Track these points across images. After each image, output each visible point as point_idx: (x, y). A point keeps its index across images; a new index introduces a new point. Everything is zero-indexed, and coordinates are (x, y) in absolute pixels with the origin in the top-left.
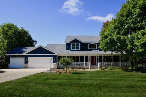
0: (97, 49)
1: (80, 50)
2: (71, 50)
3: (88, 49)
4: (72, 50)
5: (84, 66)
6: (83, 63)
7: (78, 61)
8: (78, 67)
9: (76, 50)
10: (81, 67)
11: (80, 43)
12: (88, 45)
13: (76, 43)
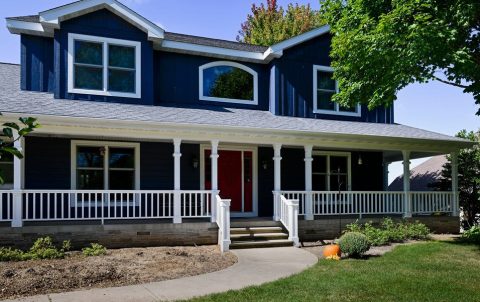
0: (255, 102)
1: (138, 95)
2: (63, 94)
3: (202, 97)
4: (71, 89)
5: (177, 218)
6: (170, 199)
7: (122, 180)
8: (129, 231)
9: (105, 92)
10: (149, 227)
11: (137, 45)
12: (201, 69)
13: (106, 41)
